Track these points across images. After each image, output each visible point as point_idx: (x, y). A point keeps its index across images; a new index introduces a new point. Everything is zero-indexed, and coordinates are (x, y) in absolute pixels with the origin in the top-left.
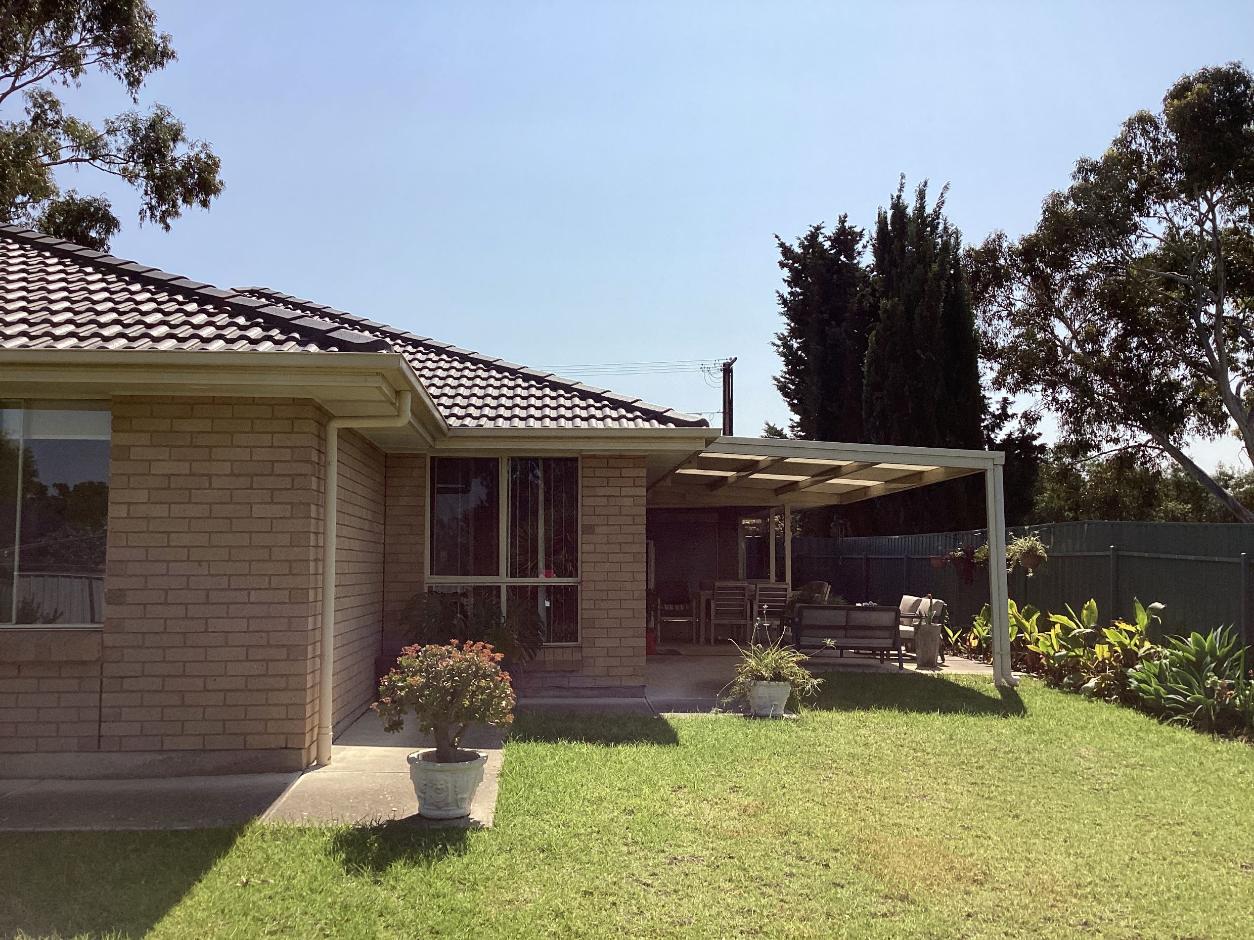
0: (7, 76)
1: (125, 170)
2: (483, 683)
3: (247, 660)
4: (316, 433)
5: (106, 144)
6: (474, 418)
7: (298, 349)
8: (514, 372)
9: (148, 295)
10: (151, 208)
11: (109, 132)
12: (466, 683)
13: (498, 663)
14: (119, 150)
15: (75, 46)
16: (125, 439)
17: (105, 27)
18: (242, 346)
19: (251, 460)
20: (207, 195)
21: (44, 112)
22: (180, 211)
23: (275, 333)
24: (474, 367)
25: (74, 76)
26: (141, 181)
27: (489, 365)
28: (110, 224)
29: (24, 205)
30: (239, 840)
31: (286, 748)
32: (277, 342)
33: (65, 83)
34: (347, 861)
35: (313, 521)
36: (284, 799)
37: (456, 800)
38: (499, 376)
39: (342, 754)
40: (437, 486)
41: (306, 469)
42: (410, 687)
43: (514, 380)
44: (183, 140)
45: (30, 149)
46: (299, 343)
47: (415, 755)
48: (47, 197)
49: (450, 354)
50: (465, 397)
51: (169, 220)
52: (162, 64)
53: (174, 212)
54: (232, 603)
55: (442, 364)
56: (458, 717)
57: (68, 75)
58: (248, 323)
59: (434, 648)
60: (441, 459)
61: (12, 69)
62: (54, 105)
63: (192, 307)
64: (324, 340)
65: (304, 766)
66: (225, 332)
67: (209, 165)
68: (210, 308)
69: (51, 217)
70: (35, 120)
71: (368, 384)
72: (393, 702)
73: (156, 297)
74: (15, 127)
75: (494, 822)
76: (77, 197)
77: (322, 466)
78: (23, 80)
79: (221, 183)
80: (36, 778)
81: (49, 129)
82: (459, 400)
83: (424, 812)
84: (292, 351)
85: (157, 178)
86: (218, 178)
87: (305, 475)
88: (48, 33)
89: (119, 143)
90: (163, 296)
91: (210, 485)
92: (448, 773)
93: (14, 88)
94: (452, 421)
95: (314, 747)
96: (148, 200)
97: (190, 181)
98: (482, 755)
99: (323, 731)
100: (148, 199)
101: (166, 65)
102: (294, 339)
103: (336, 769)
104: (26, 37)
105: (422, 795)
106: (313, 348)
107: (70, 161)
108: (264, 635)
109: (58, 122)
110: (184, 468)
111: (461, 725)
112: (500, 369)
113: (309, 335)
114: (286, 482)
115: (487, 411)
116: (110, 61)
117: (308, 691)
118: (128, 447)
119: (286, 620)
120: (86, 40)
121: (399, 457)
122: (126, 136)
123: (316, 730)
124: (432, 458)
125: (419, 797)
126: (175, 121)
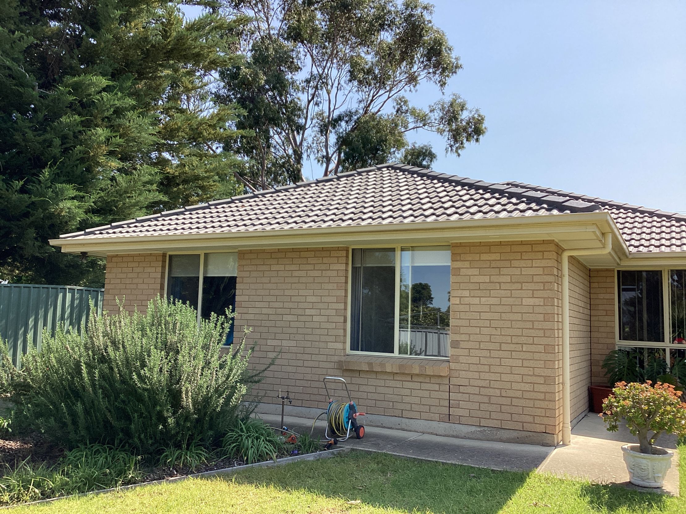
0: (386, 92)
1: (439, 129)
2: (668, 408)
3: (522, 382)
4: (556, 258)
5: (430, 118)
6: (645, 247)
7: (548, 213)
8: (669, 217)
9: (465, 192)
10: (451, 146)
11: (431, 111)
12: (658, 407)
13: (679, 397)
14: (436, 119)
15: (415, 72)
16: (458, 264)
17: (429, 60)
18: (516, 214)
19: (521, 274)
20: (479, 135)
21: (401, 107)
22: (465, 146)
23: (533, 205)
24: (642, 216)
25: (414, 87)
26: (446, 133)
27: (652, 214)
28: (432, 156)
29: (394, 152)
30: (528, 480)
31: (545, 433)
32: (534, 211)
33: (410, 91)
34: (592, 502)
35: (556, 307)
36: (548, 461)
37: (654, 477)
38: (659, 220)
39: (576, 440)
40: (622, 287)
41: (551, 279)
42: (623, 406)
43: (669, 222)
44: (466, 109)
45: (396, 125)
46: (548, 210)
47: (626, 447)
48: (403, 147)
49: (626, 209)
50: (638, 234)
51: (459, 151)
52: (455, 72)
53: (462, 147)
54: (514, 351)
55: (621, 215)
56: (653, 427)
57: (412, 86)
58: (518, 201)
59: (637, 385)
60: (624, 272)
61: (388, 88)
62: (406, 102)
63: (488, 196)
64: (561, 207)
65: (556, 444)
66: (506, 207)
67: (479, 120)
68: (497, 195)
69: (406, 157)
70: (397, 112)
71: (587, 230)
72: (612, 414)
73: (469, 192)
74: (388, 116)
75: (680, 494)
76: (417, 146)
77: (560, 277)
78: (393, 93)
79: (485, 128)
80: (421, 432)
81: (403, 114)
82: (634, 236)
83: (633, 481)
84: (544, 215)
85: (454, 131)
86: (484, 126)
87: (551, 282)
88: (403, 68)
89: (436, 115)
90: (472, 191)
91: (500, 287)
92: (648, 460)
93: (389, 97)
94: (631, 249)
95: (560, 434)
96: (449, 143)
97: (470, 130)
98: (668, 451)
99: (565, 425)
100: (449, 141)
101: (458, 73)
102: (543, 208)
103: (574, 448)
104: (394, 72)
105: (632, 471)
106: (555, 212)
107: (414, 128)
108: (531, 369)
109: (407, 111)
110: (487, 279)
111: (655, 432)
112: (659, 216)
113: (552, 205)
114: (541, 286)
115: (653, 242)
116: (432, 75)
117: (557, 402)
118: (459, 268)
119: (543, 362)
120: (421, 68)
121: (598, 271)
122: (439, 112)
123: (561, 425)
124: (619, 272)
125: (630, 472)
126: (462, 100)
